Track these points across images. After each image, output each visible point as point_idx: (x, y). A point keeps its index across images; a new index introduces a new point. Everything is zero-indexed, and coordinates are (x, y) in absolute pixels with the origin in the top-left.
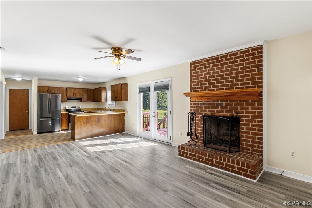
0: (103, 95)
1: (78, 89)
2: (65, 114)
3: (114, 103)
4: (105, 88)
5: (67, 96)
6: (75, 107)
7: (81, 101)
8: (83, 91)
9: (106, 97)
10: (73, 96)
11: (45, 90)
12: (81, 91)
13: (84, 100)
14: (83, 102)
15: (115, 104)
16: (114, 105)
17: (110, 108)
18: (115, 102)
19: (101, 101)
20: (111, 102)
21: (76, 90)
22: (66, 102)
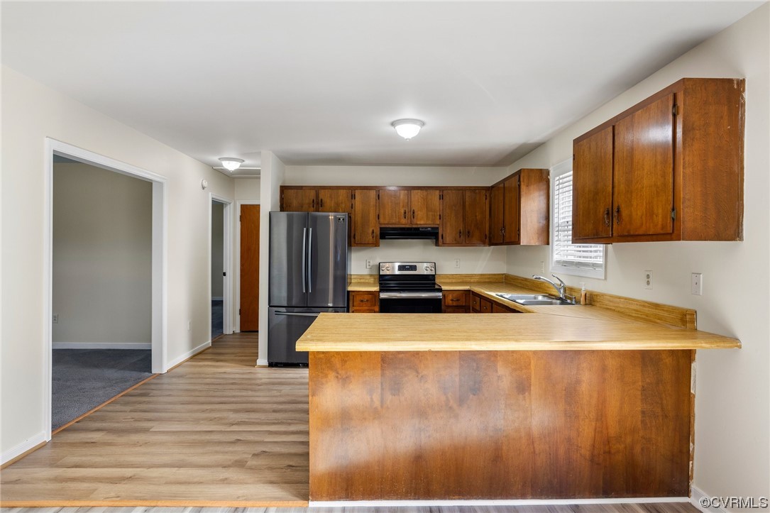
0: (531, 207)
1: (425, 193)
2: (366, 297)
3: (595, 252)
4: (541, 171)
5: (382, 220)
6: (414, 268)
7: (437, 244)
8: (441, 197)
9: (548, 218)
10: (403, 221)
11: (307, 201)
12: (435, 197)
13: (448, 239)
14: (444, 244)
15: (600, 261)
16: (594, 265)
17: (567, 283)
18: (600, 247)
19: (518, 242)
20: (575, 247)
21: (417, 196)
22: (376, 245)
